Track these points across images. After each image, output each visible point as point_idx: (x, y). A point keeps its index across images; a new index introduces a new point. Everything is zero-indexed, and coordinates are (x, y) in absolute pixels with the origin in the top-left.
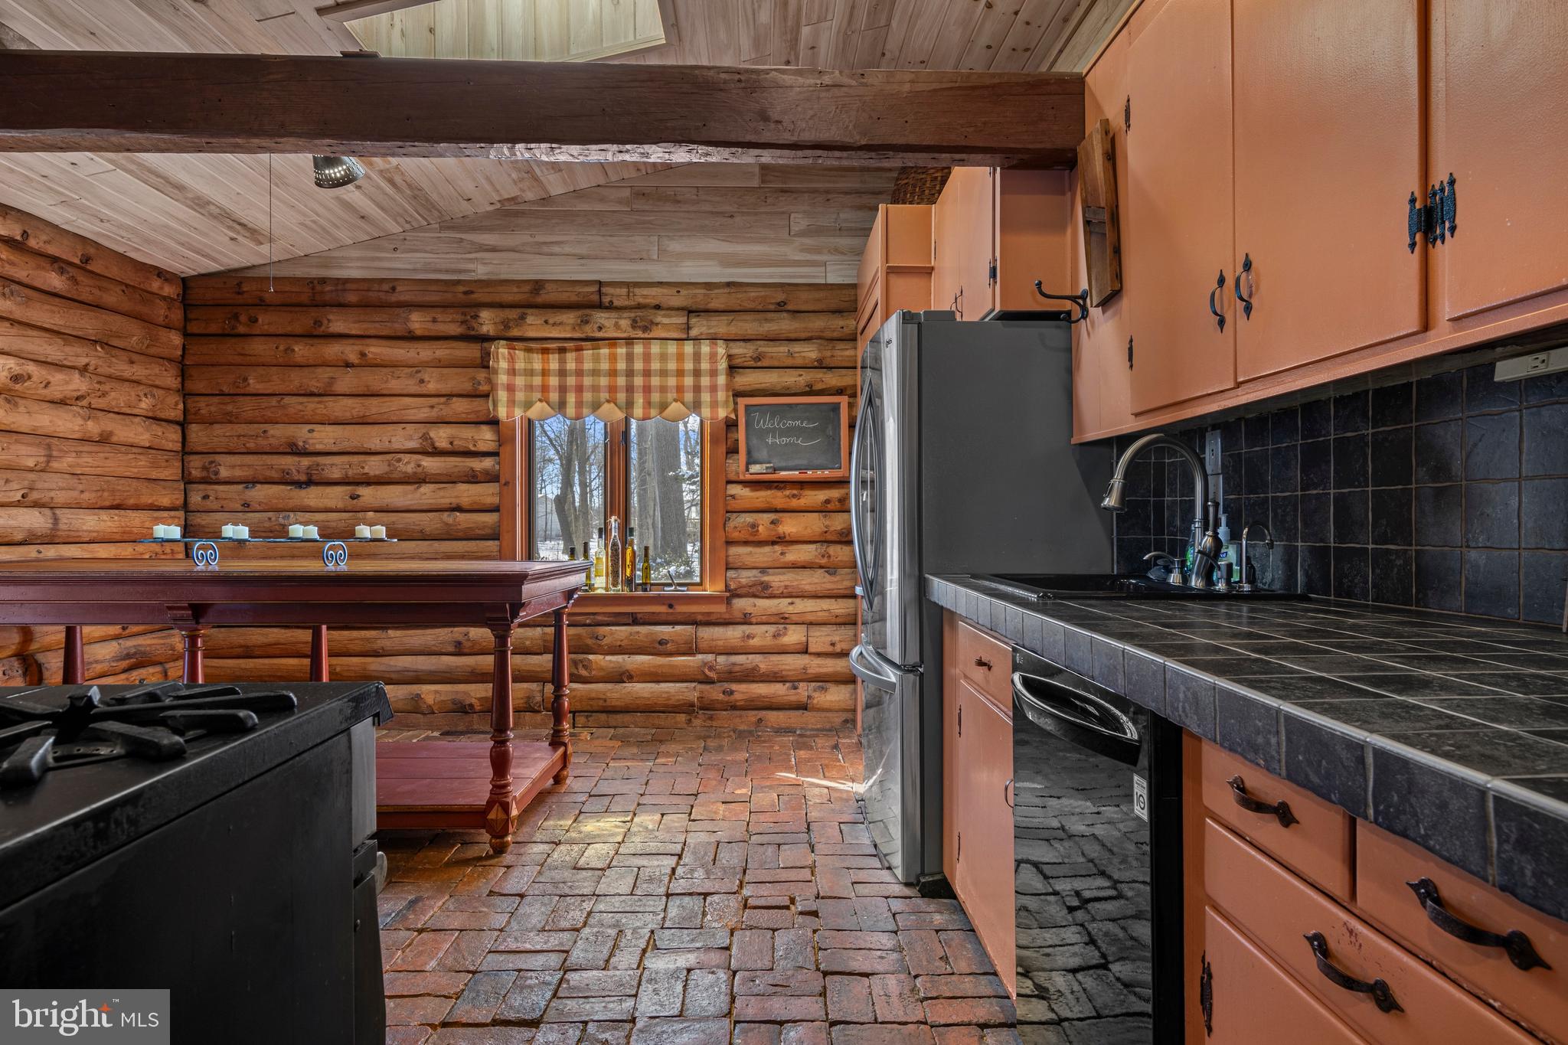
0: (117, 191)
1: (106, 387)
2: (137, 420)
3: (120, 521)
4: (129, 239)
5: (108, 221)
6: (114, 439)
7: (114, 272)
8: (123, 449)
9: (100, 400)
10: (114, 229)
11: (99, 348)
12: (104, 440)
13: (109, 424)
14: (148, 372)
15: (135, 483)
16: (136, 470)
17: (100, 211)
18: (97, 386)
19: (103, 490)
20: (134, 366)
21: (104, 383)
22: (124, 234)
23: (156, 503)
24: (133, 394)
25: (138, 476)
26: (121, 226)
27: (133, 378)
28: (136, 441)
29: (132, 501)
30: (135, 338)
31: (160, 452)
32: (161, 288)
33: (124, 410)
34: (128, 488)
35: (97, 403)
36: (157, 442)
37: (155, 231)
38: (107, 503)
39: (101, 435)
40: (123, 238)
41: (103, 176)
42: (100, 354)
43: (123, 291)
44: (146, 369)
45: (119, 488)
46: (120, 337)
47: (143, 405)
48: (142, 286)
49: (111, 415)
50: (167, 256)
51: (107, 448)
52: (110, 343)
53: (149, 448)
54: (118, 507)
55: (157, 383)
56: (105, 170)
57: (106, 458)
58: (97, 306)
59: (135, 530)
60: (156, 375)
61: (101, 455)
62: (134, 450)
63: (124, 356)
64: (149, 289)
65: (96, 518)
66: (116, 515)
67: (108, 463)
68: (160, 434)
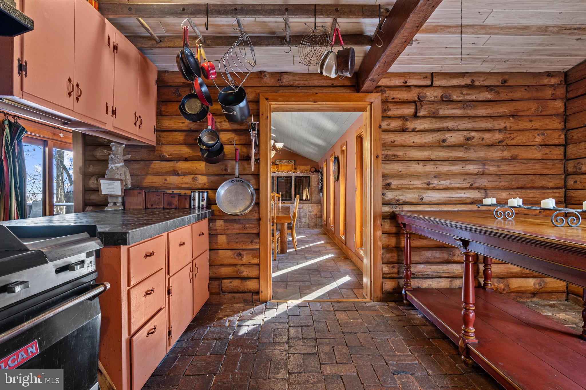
0: (499, 46)
1: (515, 135)
2: (534, 147)
3: (521, 194)
4: (523, 65)
5: (508, 60)
6: (520, 158)
7: (521, 82)
8: (525, 162)
9: (511, 141)
10: (513, 63)
11: (511, 119)
12: (514, 159)
13: (516, 152)
14: (542, 123)
15: (531, 177)
16: (532, 171)
17: (500, 58)
18: (509, 136)
19: (512, 181)
20: (532, 122)
21: (513, 133)
22: (519, 63)
23: (545, 186)
24: (531, 135)
25: (533, 173)
26: (515, 60)
27: (533, 128)
28: (533, 157)
29: (529, 186)
30: (532, 110)
31: (548, 161)
32: (549, 81)
33: (526, 144)
34: (527, 180)
35: (509, 143)
36: (545, 156)
37: (532, 55)
38: (515, 187)
39: (511, 157)
40: (520, 65)
41: (488, 42)
42: (512, 121)
43: (526, 89)
44: (540, 122)
45: (522, 179)
46: (523, 111)
47: (537, 140)
48: (538, 84)
49: (520, 147)
50: (548, 64)
51: (515, 162)
52: (518, 115)
53: (541, 159)
54: (522, 188)
55: (548, 128)
56: (487, 39)
57: (514, 167)
58: (511, 100)
59: (530, 199)
60: (547, 124)
61: (512, 165)
62: (532, 161)
63: (527, 119)
64: (543, 84)
65: (508, 193)
66: (519, 192)
67: (516, 168)
68: (548, 152)
